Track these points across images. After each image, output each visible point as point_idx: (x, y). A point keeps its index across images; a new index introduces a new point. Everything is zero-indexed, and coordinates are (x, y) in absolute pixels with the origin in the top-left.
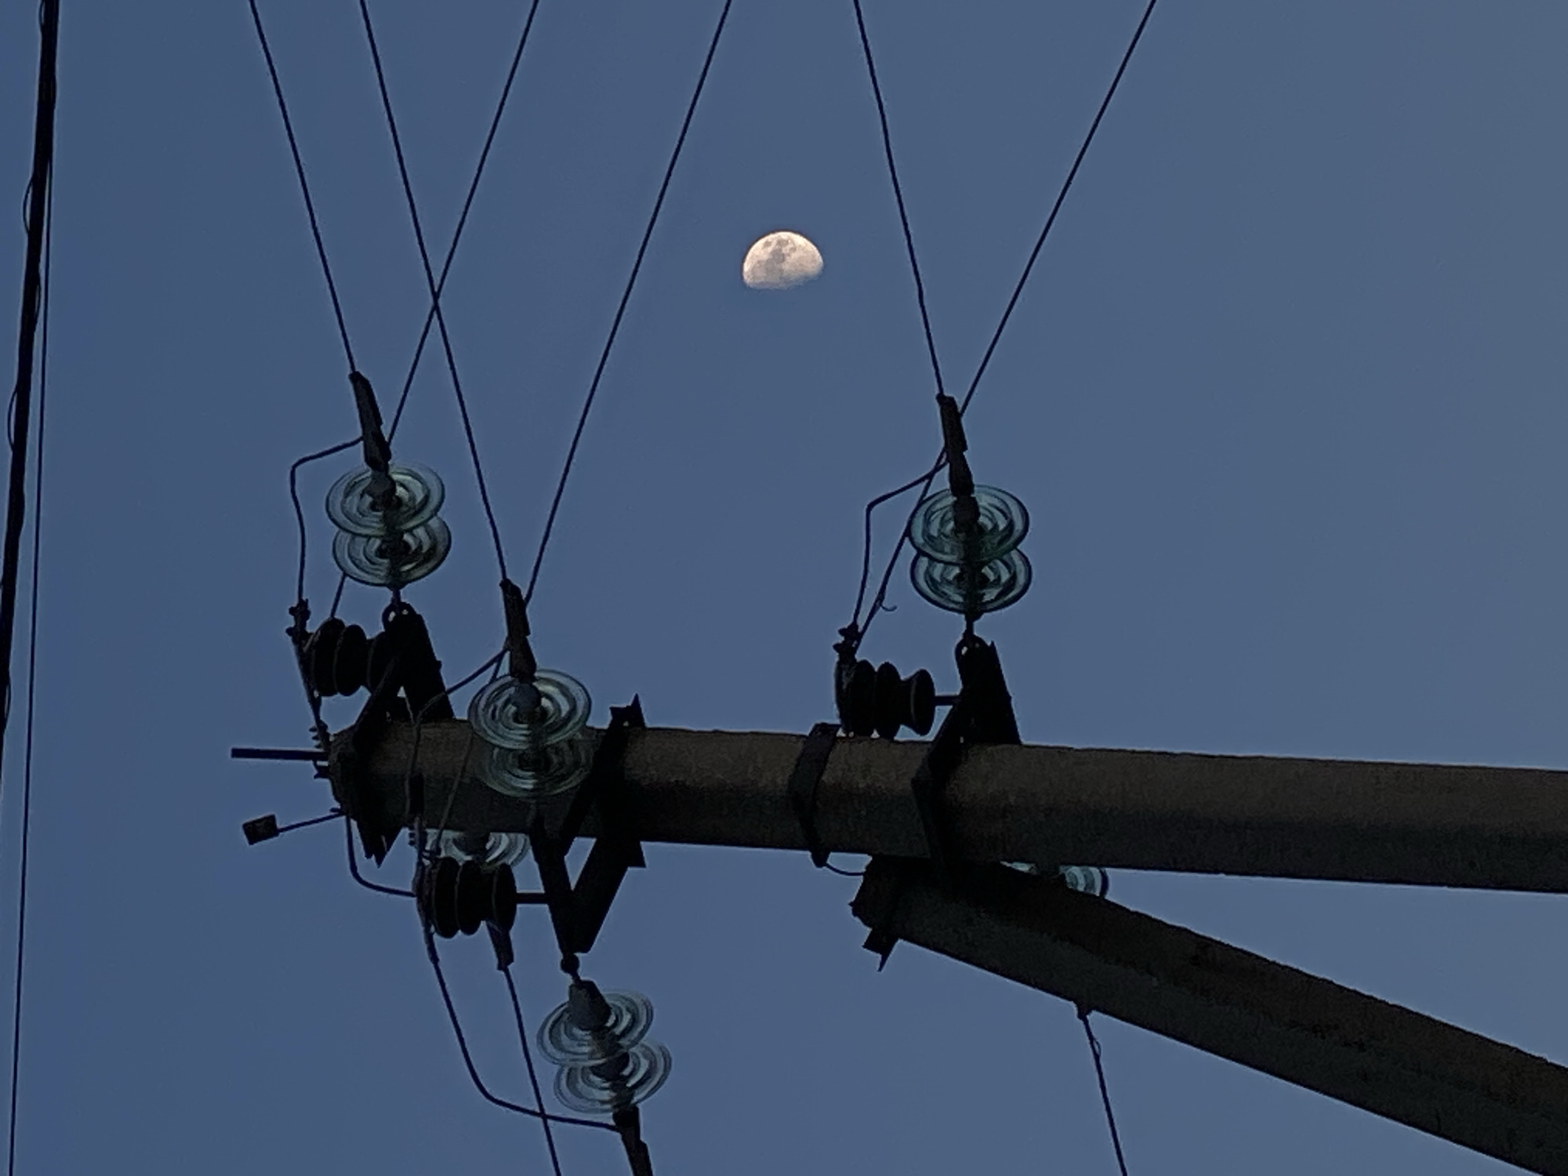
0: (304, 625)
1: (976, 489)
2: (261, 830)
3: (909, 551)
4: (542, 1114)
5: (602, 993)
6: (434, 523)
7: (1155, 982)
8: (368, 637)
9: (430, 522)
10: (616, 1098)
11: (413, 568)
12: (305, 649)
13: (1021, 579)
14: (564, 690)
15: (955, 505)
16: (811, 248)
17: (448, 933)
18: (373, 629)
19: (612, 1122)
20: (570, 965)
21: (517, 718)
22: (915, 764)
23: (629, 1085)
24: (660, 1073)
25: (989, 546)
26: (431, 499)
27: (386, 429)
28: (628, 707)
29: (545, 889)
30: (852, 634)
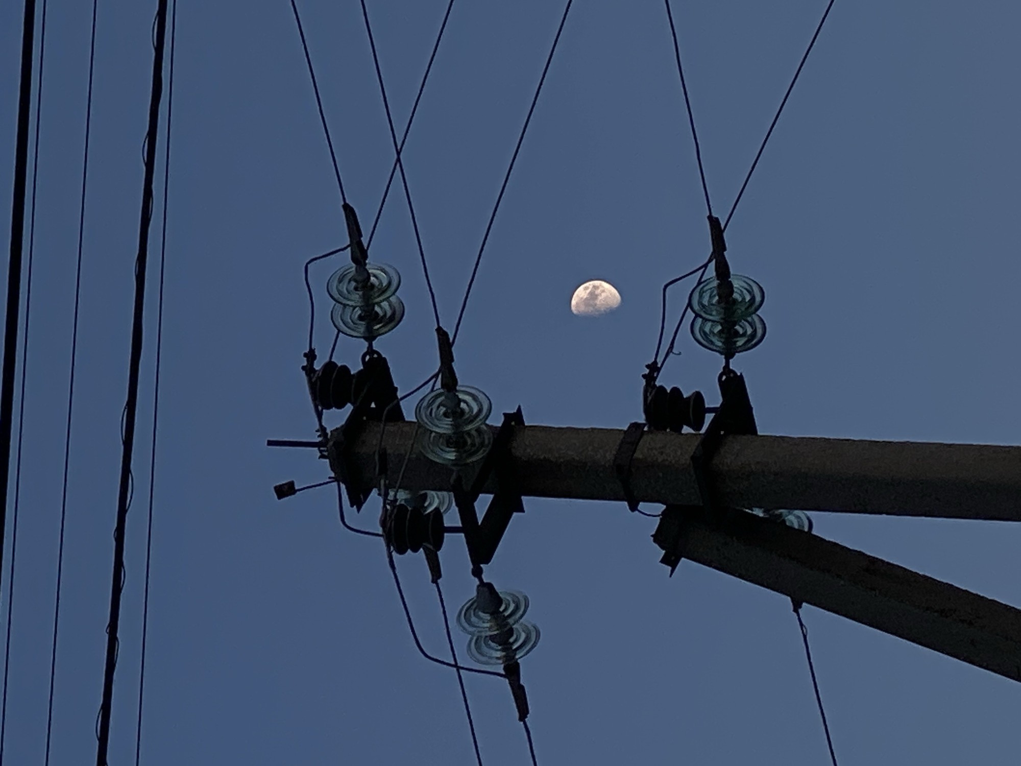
0: (312, 364)
1: (731, 277)
2: (285, 490)
3: (690, 315)
4: (456, 666)
5: (498, 591)
6: (393, 299)
7: (842, 582)
8: (352, 373)
9: (391, 299)
10: (504, 656)
11: (381, 327)
12: (314, 380)
13: (759, 332)
14: (475, 398)
15: (719, 286)
16: (614, 291)
17: (401, 551)
18: (356, 367)
19: (503, 672)
20: (477, 572)
21: (446, 415)
22: (692, 447)
23: (514, 647)
24: (533, 639)
25: (739, 311)
26: (392, 284)
27: (365, 240)
28: (514, 413)
29: (462, 523)
30: (654, 368)
